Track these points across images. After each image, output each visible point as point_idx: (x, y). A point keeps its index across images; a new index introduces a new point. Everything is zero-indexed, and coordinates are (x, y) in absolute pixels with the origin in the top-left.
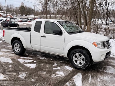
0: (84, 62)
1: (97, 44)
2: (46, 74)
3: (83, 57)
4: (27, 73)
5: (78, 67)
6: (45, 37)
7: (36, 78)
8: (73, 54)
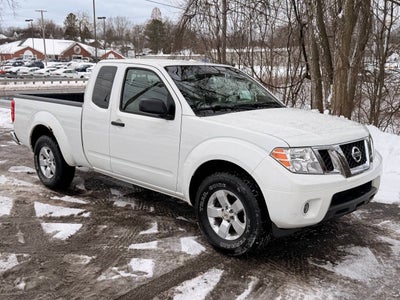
0: (243, 226)
1: (288, 156)
2: (87, 265)
3: (239, 205)
4: (25, 255)
5: (222, 245)
6: (123, 125)
7: (41, 278)
8: (206, 194)
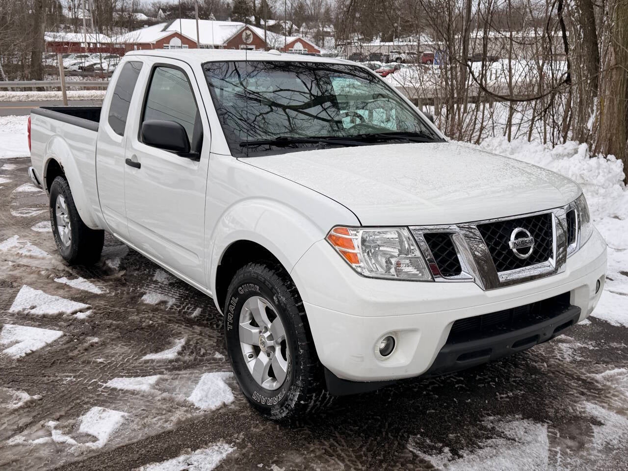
1: (357, 243)
5: (255, 397)
6: (138, 166)
8: (235, 301)
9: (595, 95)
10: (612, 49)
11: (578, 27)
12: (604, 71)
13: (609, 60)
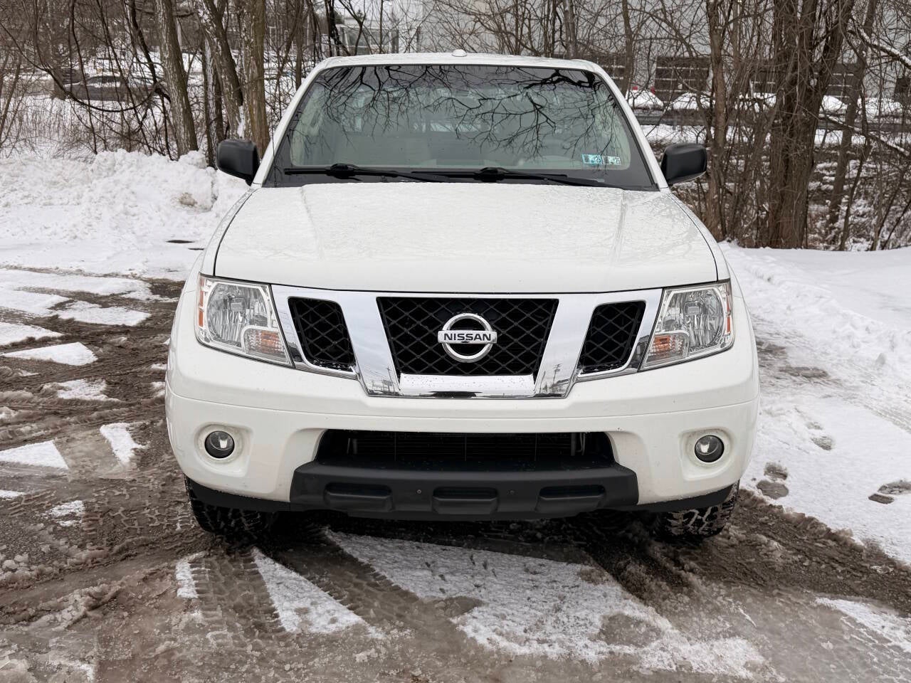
9: (241, 103)
10: (255, 63)
11: (215, 39)
12: (249, 82)
13: (253, 72)
